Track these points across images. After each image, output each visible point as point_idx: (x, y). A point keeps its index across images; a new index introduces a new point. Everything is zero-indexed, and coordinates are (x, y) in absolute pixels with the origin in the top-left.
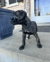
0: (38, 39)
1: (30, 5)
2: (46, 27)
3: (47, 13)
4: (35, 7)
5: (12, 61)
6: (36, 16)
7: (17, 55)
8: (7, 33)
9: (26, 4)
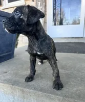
0: (56, 71)
1: (46, 6)
2: (71, 45)
3: (75, 21)
4: (54, 9)
5: (12, 100)
6: (55, 25)
7: (21, 90)
8: (4, 54)
9: (39, 3)
